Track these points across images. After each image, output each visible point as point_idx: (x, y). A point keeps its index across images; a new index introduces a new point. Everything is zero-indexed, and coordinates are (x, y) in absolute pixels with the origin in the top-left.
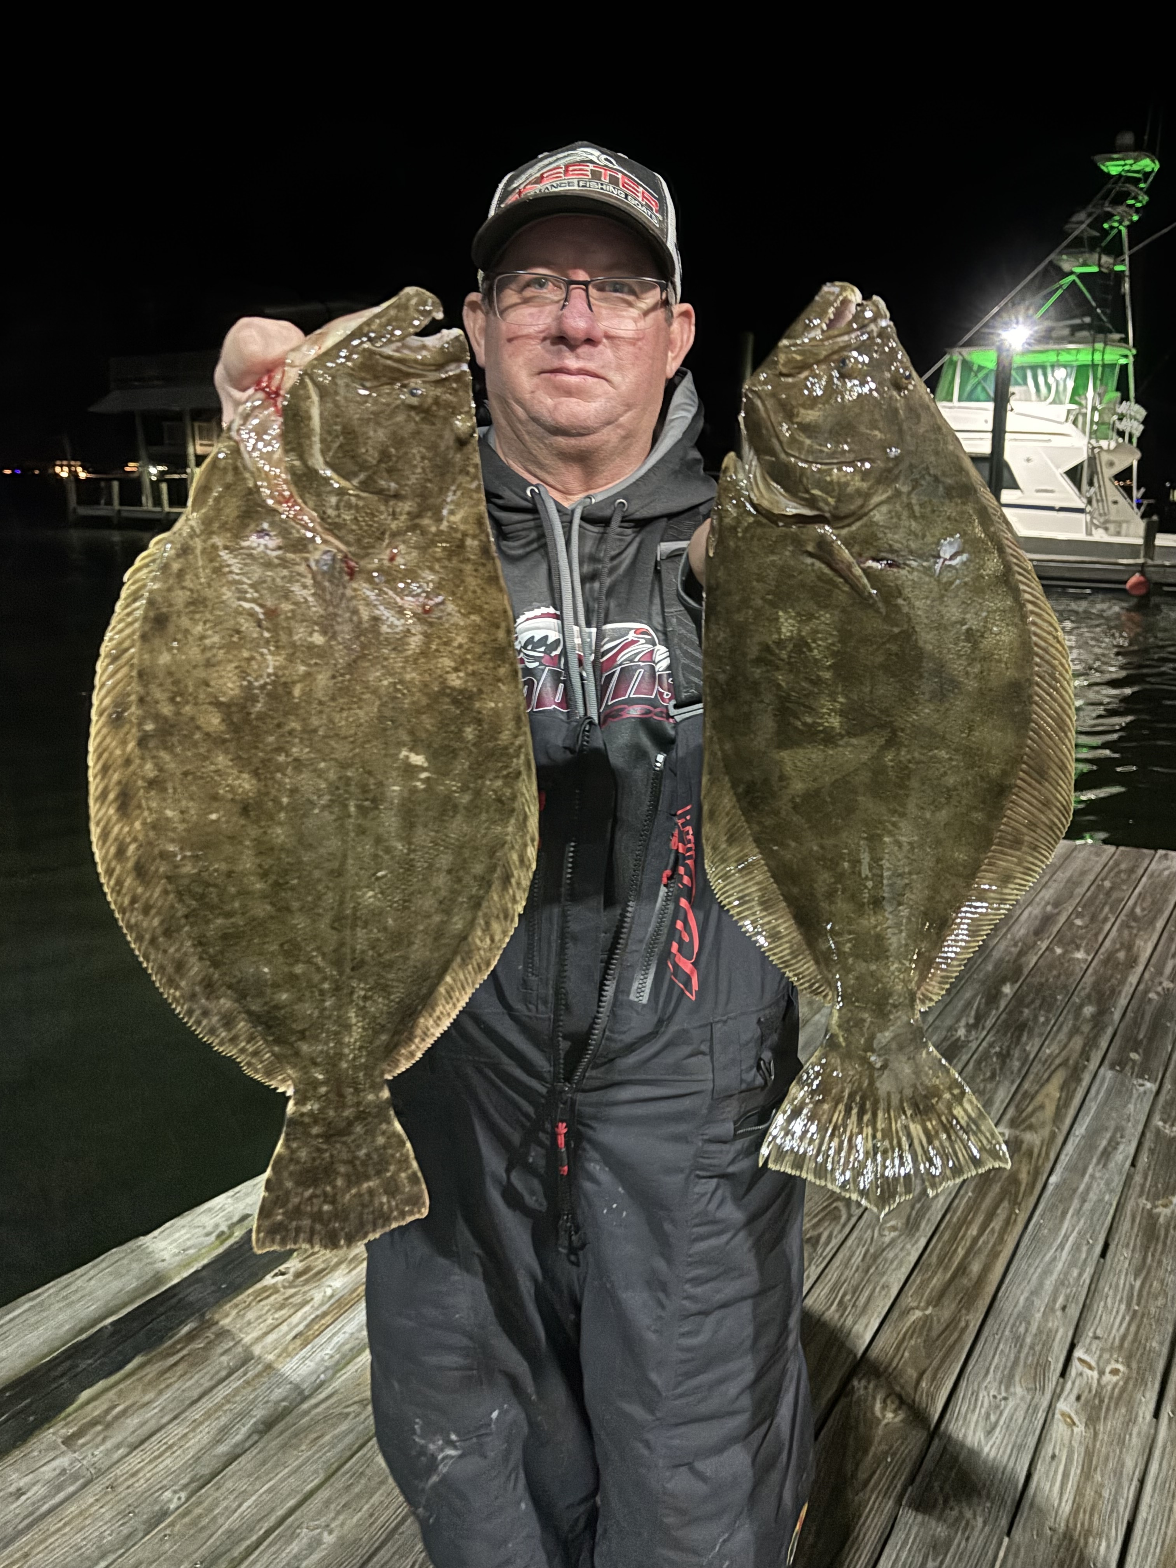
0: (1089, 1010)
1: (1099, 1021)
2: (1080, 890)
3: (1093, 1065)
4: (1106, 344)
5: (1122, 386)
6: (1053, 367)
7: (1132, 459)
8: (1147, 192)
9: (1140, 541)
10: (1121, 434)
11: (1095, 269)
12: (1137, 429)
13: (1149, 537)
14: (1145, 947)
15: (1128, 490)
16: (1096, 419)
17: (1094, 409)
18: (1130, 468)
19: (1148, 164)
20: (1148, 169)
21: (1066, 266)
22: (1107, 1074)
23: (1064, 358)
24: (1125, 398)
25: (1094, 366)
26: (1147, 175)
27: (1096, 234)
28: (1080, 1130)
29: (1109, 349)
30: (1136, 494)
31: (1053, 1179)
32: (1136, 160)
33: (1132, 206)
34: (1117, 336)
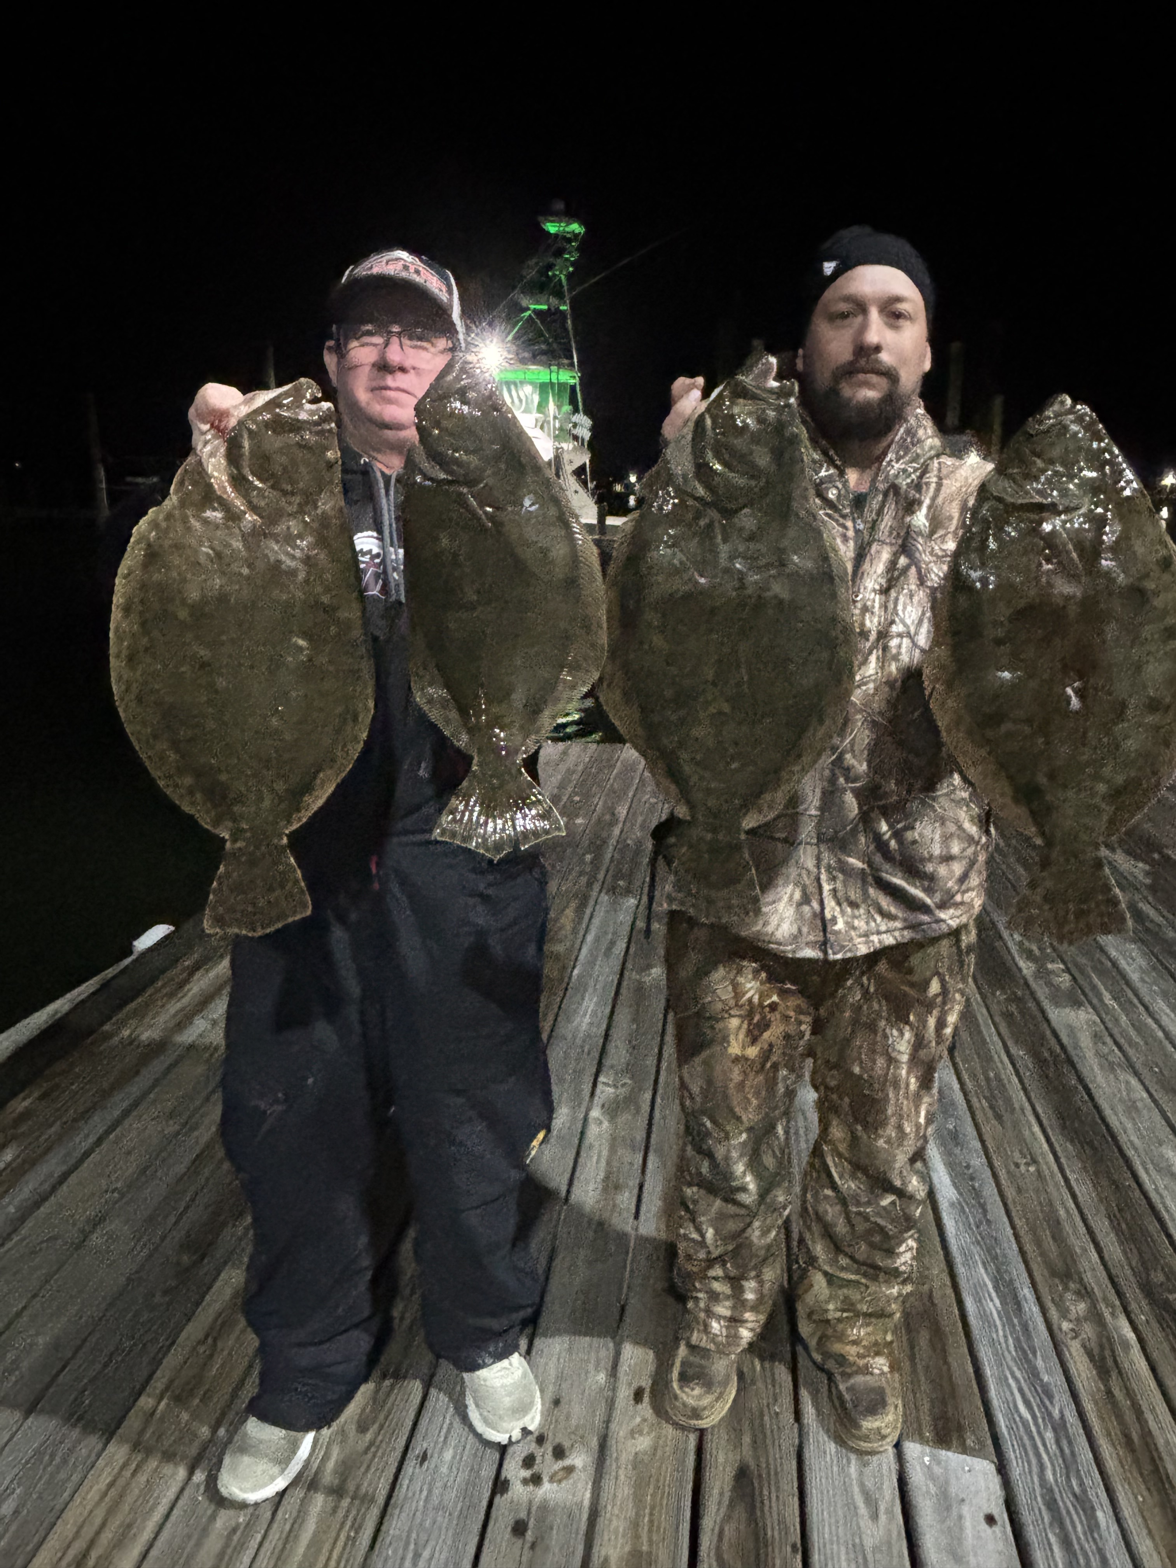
0: (588, 857)
1: (596, 863)
2: (575, 777)
3: (594, 894)
4: (559, 368)
5: (573, 401)
6: (522, 383)
7: (585, 458)
8: (578, 249)
9: (595, 522)
10: (576, 438)
11: (545, 307)
12: (586, 434)
13: (601, 518)
14: (622, 811)
15: (584, 484)
16: (557, 425)
17: (555, 418)
18: (585, 464)
19: (576, 228)
20: (577, 231)
21: (524, 302)
22: (604, 898)
23: (530, 376)
24: (576, 410)
25: (551, 384)
26: (576, 236)
27: (544, 279)
28: (590, 938)
29: (561, 372)
30: (590, 485)
31: (576, 972)
32: (568, 224)
33: (567, 259)
34: (566, 361)
